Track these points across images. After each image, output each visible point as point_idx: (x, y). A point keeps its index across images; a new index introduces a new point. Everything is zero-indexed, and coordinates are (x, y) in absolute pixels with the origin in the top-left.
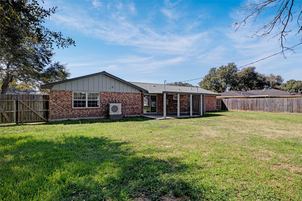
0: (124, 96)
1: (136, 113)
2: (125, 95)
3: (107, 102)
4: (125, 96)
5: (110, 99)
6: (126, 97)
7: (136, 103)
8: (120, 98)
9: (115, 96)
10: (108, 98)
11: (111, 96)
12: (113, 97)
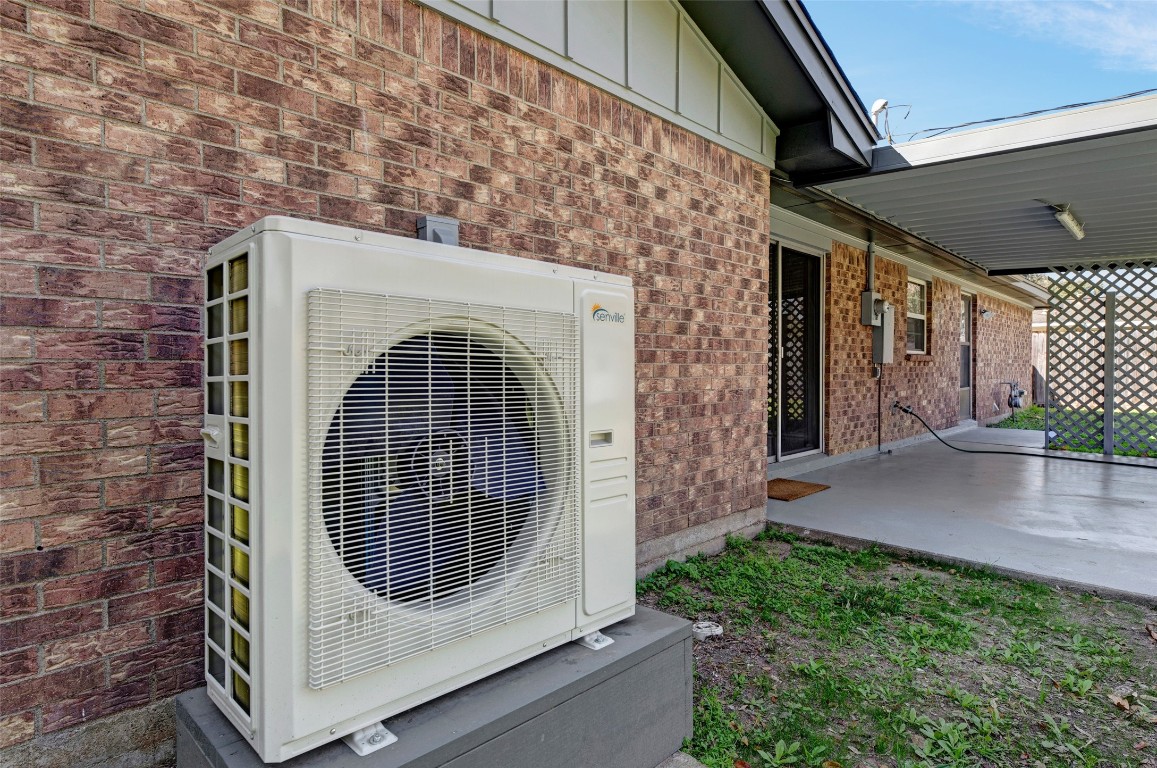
0: (565, 145)
1: (720, 486)
2: (585, 136)
3: (126, 228)
4: (585, 169)
5: (250, 141)
6: (600, 192)
7: (727, 330)
8: (503, 179)
9: (383, 101)
10: (162, 88)
11: (287, 72)
12: (349, 116)
